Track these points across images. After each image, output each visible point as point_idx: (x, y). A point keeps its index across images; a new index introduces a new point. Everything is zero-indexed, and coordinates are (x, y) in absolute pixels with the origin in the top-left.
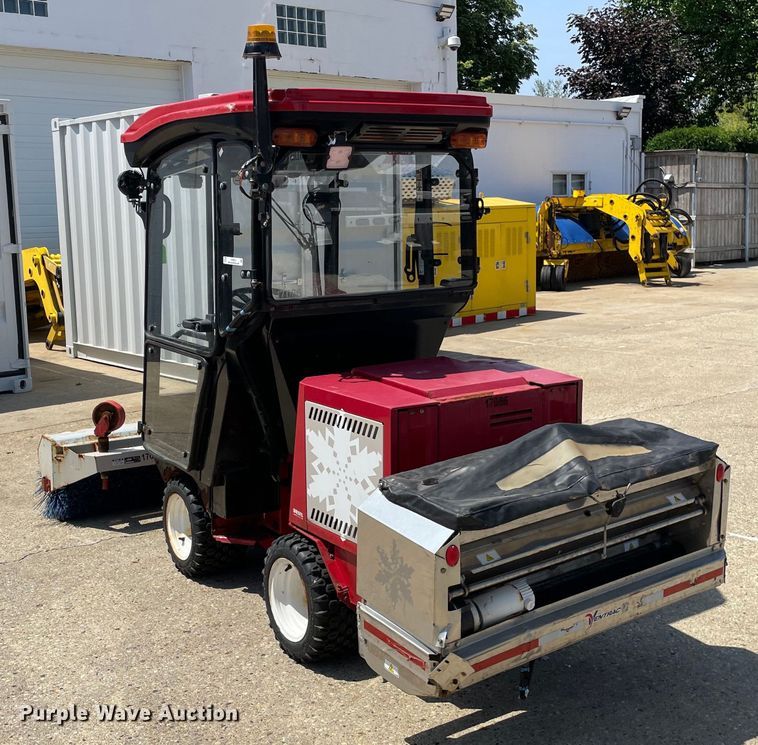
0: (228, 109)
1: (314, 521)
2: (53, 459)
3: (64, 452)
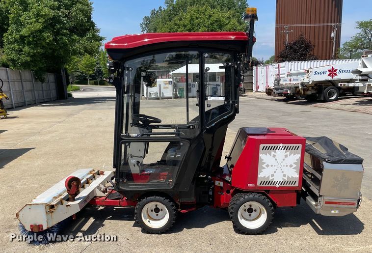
0: (232, 39)
1: (261, 185)
2: (46, 213)
3: (55, 207)
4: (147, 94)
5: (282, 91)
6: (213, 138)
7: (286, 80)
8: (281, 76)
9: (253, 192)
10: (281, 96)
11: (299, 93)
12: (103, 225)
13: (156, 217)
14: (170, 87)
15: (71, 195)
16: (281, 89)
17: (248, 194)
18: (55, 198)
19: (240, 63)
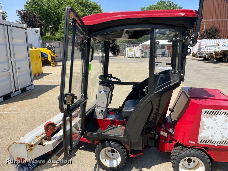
0: (181, 15)
1: (202, 143)
2: (27, 151)
3: (34, 146)
4: (128, 55)
5: (202, 55)
6: (159, 101)
7: (205, 49)
8: (201, 47)
9: (194, 148)
10: (201, 58)
11: (212, 57)
12: (75, 155)
13: (111, 157)
14: (140, 51)
15: (48, 136)
16: (201, 54)
17: (190, 150)
18: (37, 137)
19: (187, 38)
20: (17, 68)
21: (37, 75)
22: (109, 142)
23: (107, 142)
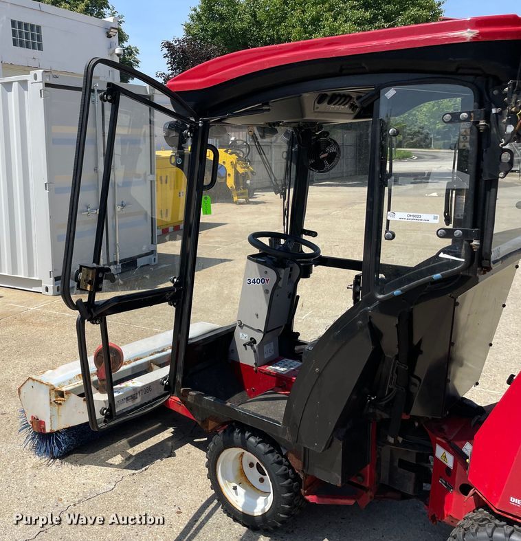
0: (464, 38)
2: (51, 403)
3: (65, 396)
12: (172, 455)
15: (100, 380)
19: (498, 113)
20: (117, 203)
21: (171, 229)
22: (243, 432)
23: (237, 431)
